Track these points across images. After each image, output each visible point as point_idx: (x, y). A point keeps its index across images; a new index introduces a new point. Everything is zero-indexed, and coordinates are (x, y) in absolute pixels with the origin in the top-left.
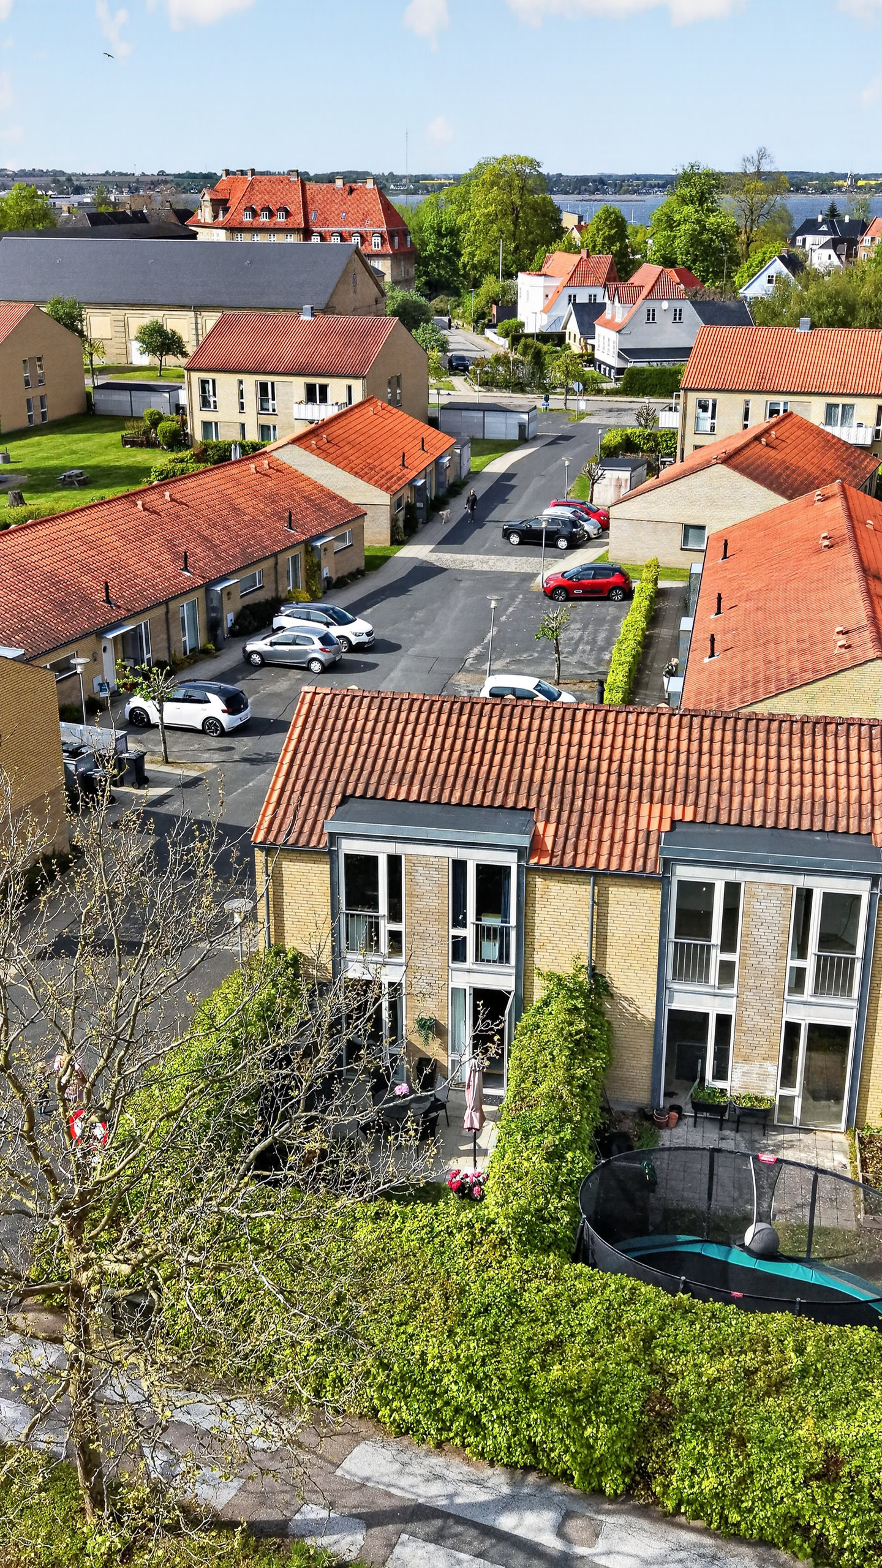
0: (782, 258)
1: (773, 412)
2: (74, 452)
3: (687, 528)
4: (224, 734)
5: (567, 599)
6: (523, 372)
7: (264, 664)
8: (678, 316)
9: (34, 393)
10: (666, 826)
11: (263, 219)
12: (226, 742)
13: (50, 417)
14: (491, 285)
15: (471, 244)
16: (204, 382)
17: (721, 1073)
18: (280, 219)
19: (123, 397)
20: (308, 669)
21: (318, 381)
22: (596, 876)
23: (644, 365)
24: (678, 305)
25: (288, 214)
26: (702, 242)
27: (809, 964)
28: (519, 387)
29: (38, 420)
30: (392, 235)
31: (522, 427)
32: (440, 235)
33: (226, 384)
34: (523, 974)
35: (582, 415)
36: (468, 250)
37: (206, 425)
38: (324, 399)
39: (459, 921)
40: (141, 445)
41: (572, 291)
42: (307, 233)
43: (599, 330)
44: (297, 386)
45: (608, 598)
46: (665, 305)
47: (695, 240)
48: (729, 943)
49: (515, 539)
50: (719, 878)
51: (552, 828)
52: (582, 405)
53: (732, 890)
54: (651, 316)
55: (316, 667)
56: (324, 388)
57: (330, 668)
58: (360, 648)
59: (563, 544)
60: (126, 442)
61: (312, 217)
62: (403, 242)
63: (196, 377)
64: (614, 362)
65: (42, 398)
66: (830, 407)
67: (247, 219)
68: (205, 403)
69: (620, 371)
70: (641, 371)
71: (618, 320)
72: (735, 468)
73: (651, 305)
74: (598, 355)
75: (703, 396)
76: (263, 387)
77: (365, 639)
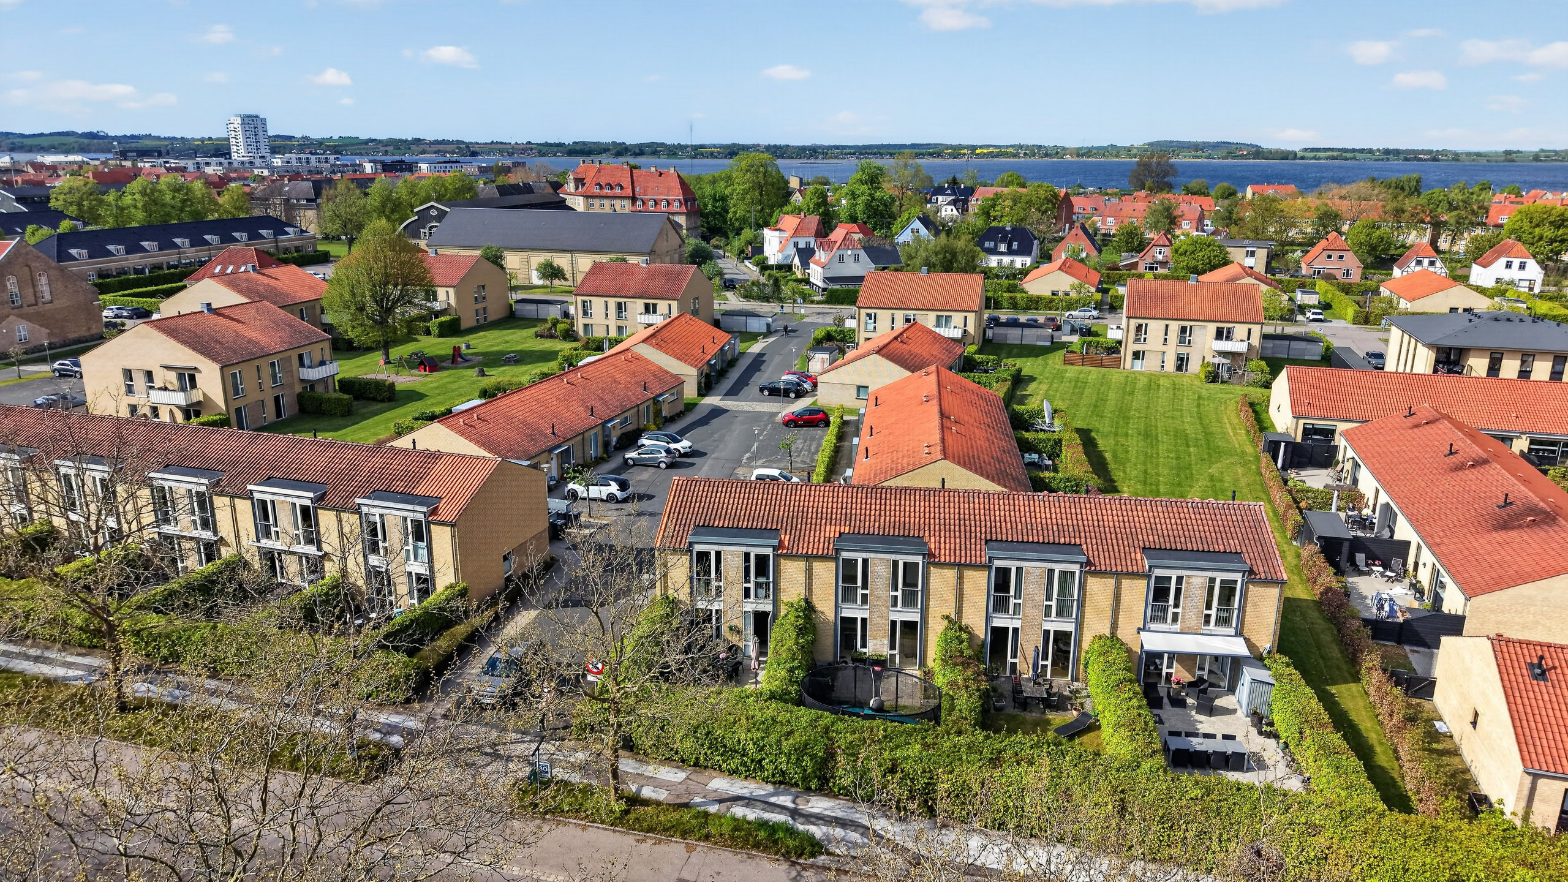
0: (919, 218)
1: (908, 320)
2: (507, 342)
3: (859, 387)
4: (618, 502)
5: (795, 427)
6: (768, 290)
7: (634, 465)
8: (857, 258)
9: (480, 306)
10: (837, 535)
11: (607, 191)
12: (619, 506)
13: (489, 319)
14: (747, 233)
15: (735, 206)
16: (584, 302)
17: (864, 645)
18: (618, 191)
19: (533, 307)
20: (658, 467)
21: (651, 301)
22: (809, 558)
23: (838, 287)
24: (857, 252)
25: (622, 188)
26: (872, 207)
27: (899, 593)
28: (766, 299)
29: (482, 322)
30: (686, 201)
31: (768, 325)
32: (715, 200)
33: (597, 303)
34: (776, 603)
35: (803, 316)
36: (733, 209)
37: (586, 326)
38: (655, 312)
39: (747, 581)
40: (547, 337)
41: (796, 240)
42: (634, 199)
43: (811, 265)
44: (640, 304)
45: (817, 426)
46: (849, 252)
47: (868, 205)
48: (865, 586)
49: (766, 393)
50: (859, 557)
51: (787, 537)
52: (803, 311)
53: (865, 562)
54: (841, 258)
55: (663, 466)
56: (655, 306)
57: (671, 466)
58: (686, 455)
59: (792, 395)
60: (537, 335)
61: (637, 189)
62: (692, 205)
63: (580, 299)
64: (820, 284)
65: (485, 309)
66: (938, 317)
67: (597, 191)
68: (585, 313)
69: (824, 290)
70: (837, 290)
71: (823, 260)
72: (883, 356)
73: (841, 252)
74: (812, 280)
75: (869, 311)
76: (619, 305)
77: (688, 450)
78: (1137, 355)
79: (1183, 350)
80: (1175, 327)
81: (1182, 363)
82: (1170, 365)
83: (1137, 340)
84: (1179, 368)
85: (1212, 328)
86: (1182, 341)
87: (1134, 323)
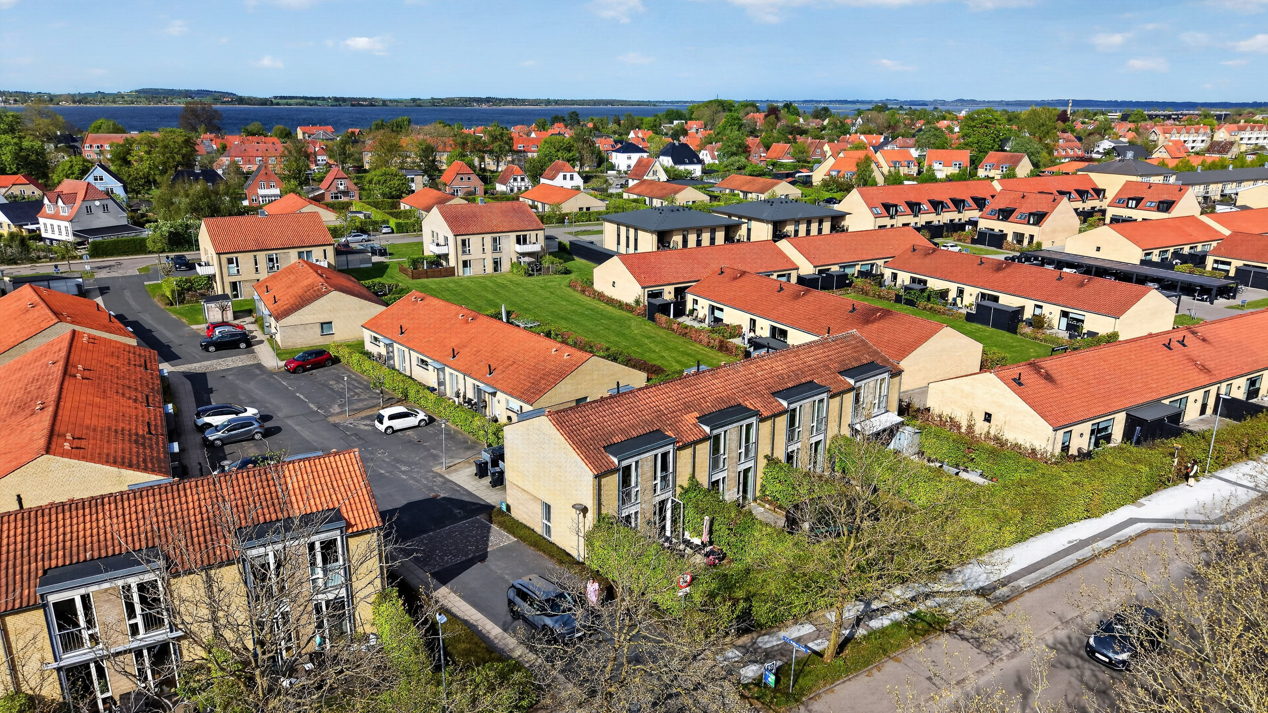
0: (100, 167)
1: (271, 260)
3: (322, 324)
7: (223, 444)
8: (106, 209)
10: (696, 420)
20: (253, 439)
22: (695, 444)
24: (105, 202)
27: (743, 450)
31: (79, 286)
34: (674, 488)
35: (92, 273)
39: (655, 478)
43: (41, 220)
45: (324, 366)
46: (97, 203)
48: (725, 452)
49: (212, 349)
50: (723, 431)
51: (670, 433)
53: (726, 433)
54: (89, 210)
55: (258, 436)
59: (243, 345)
64: (71, 238)
69: (82, 243)
71: (61, 213)
73: (88, 204)
74: (44, 235)
75: (230, 256)
77: (259, 416)
78: (465, 264)
79: (497, 255)
80: (488, 238)
81: (497, 264)
82: (490, 269)
83: (464, 252)
84: (496, 270)
85: (513, 236)
86: (495, 249)
87: (459, 238)
